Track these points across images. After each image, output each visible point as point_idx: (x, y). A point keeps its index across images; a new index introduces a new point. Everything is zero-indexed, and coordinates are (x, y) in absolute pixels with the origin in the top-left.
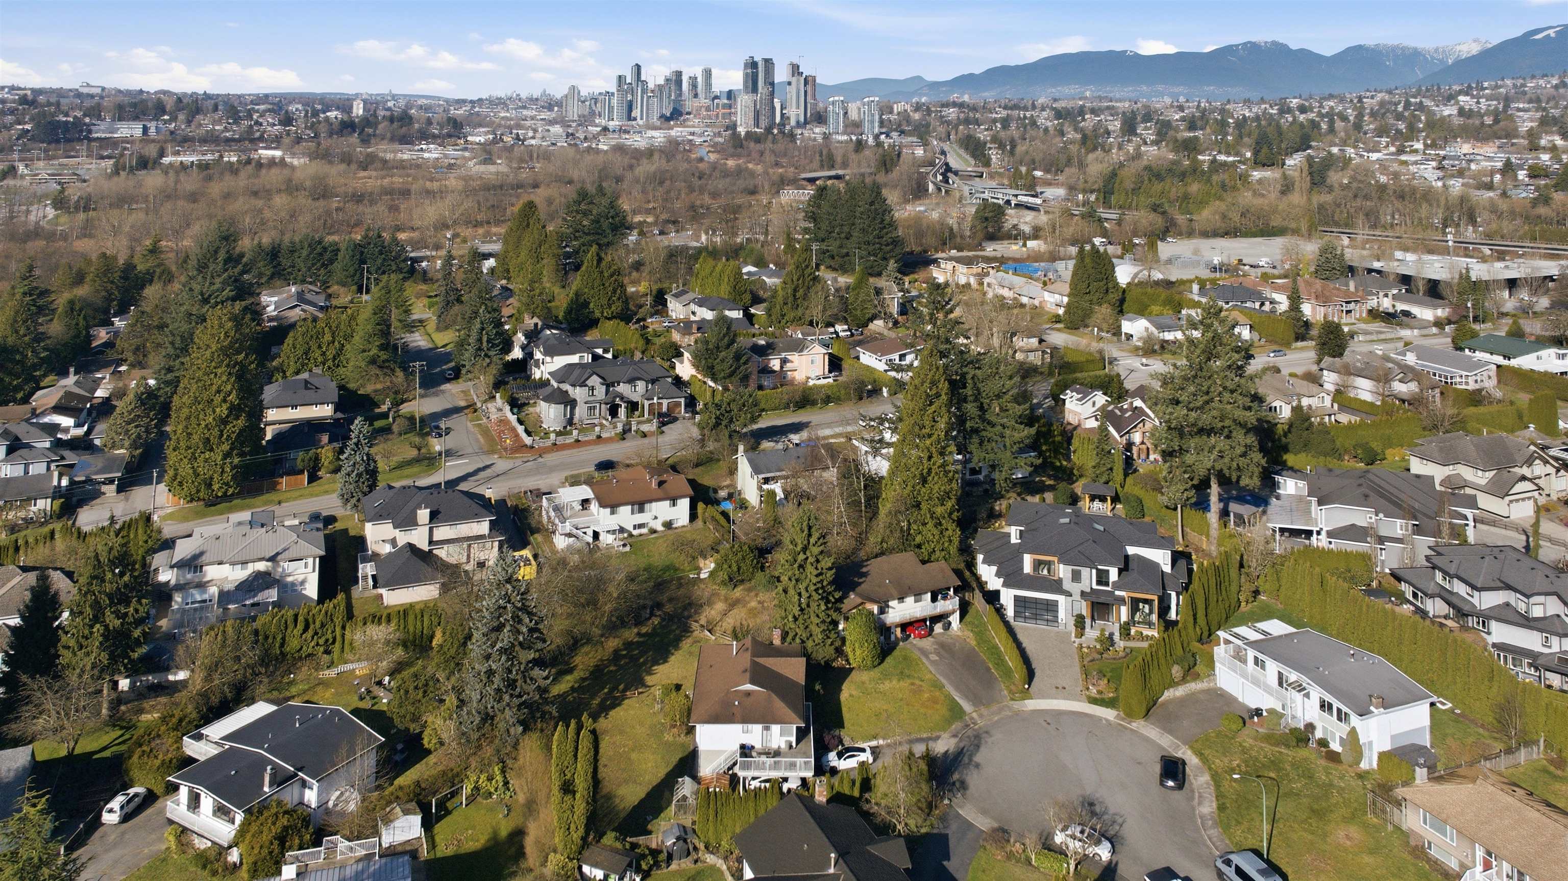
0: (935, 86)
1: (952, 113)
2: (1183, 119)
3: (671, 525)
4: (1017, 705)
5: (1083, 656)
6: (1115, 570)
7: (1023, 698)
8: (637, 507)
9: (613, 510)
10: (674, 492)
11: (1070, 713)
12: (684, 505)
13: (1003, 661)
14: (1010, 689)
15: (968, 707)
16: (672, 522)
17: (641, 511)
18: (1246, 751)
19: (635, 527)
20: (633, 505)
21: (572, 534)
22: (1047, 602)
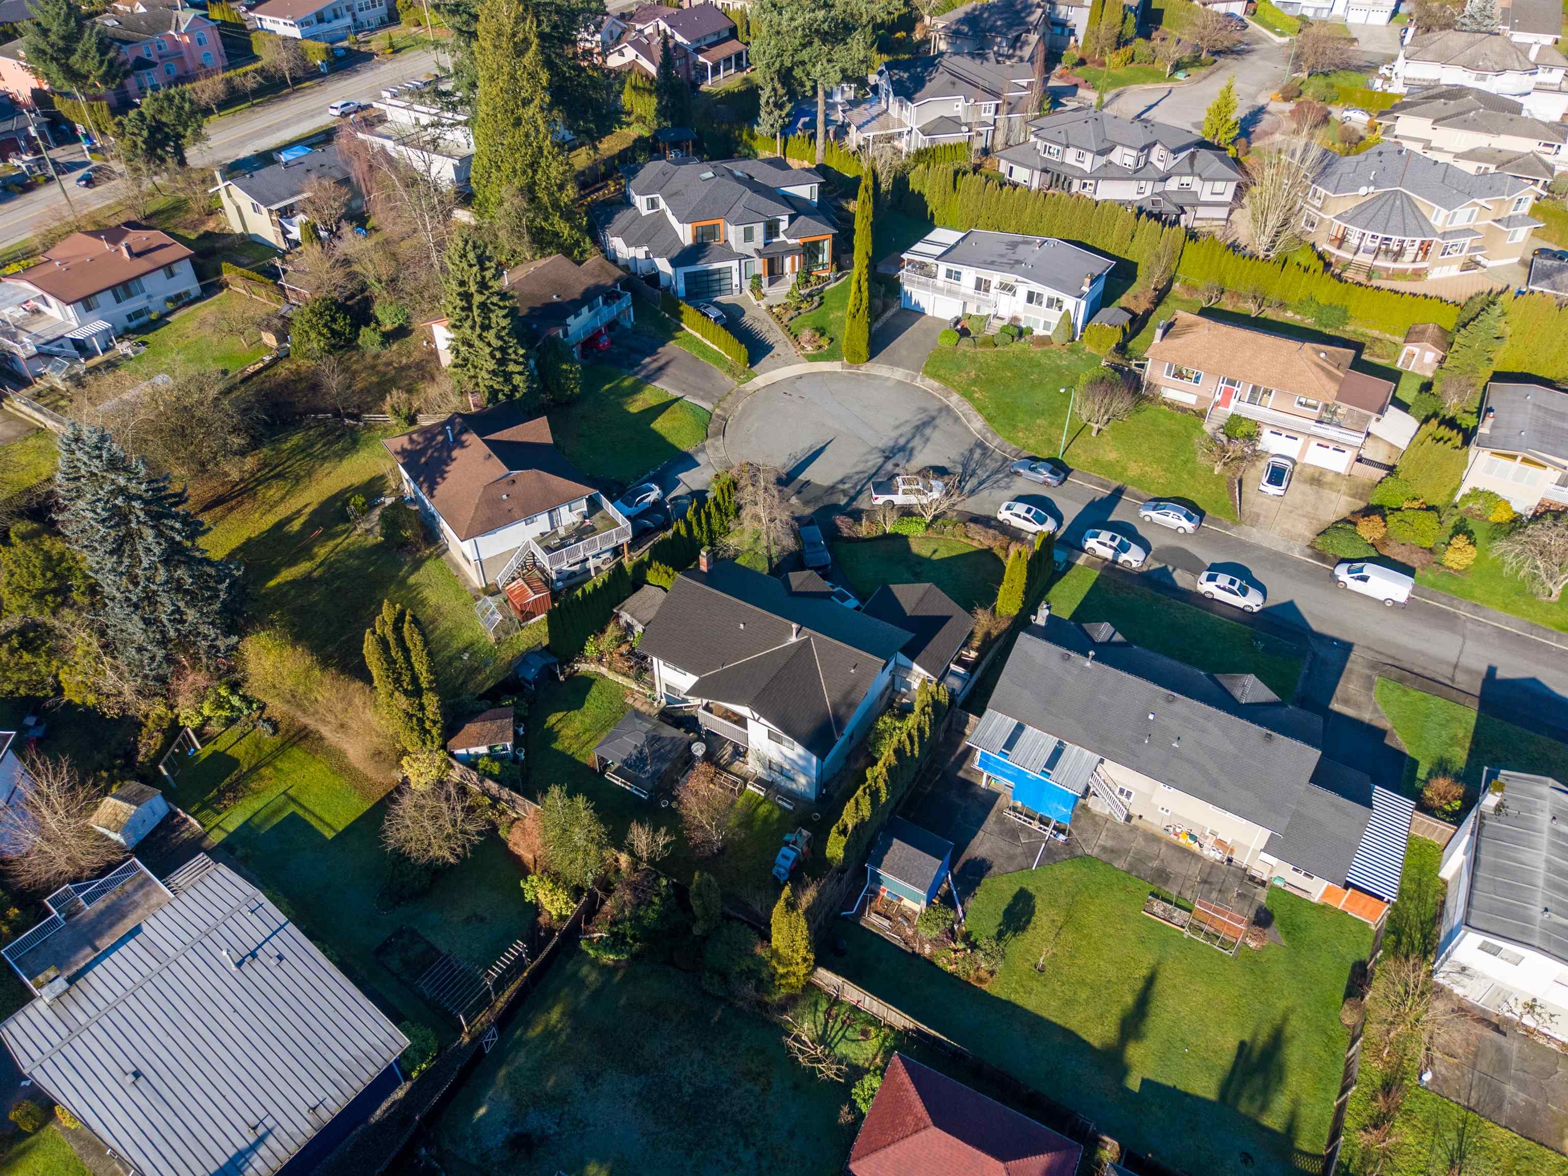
3: (182, 301)
4: (749, 387)
5: (778, 317)
6: (786, 218)
7: (749, 379)
8: (120, 290)
9: (87, 303)
10: (163, 256)
11: (800, 377)
12: (185, 273)
13: (705, 345)
14: (731, 371)
15: (708, 406)
16: (178, 297)
17: (129, 295)
18: (973, 360)
19: (130, 318)
20: (112, 288)
21: (44, 355)
22: (719, 271)
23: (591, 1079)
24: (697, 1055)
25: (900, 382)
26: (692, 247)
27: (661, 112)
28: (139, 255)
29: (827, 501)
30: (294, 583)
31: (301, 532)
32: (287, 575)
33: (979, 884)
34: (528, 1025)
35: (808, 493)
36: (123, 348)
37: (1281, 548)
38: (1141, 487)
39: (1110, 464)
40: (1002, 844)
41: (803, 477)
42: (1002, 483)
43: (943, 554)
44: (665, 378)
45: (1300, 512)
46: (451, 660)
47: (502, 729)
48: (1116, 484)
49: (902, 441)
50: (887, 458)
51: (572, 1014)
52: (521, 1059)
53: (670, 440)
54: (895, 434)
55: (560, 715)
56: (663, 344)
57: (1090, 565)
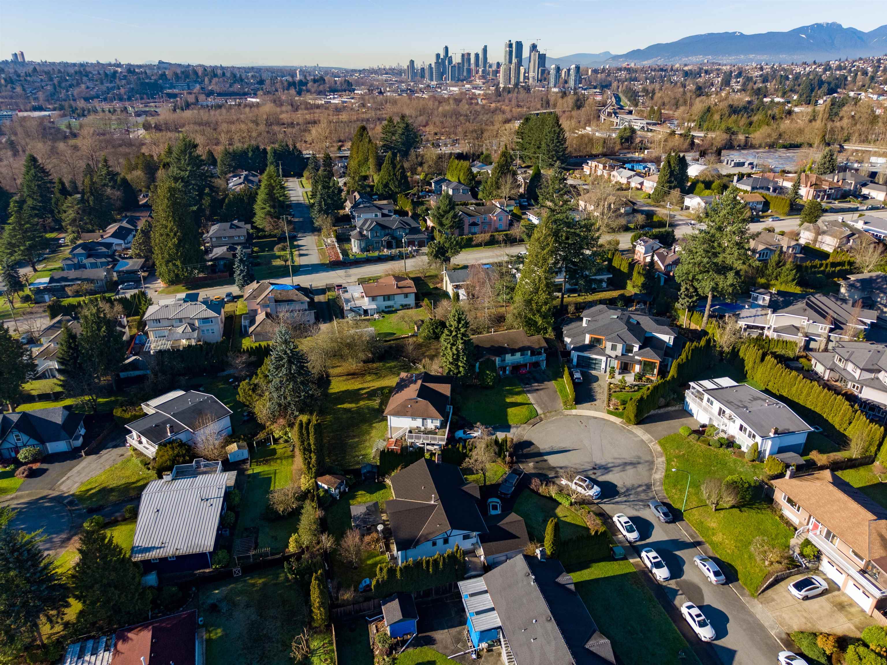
0: (616, 57)
1: (623, 74)
2: (761, 76)
3: (405, 307)
4: (567, 412)
5: (610, 389)
6: (638, 346)
7: (571, 409)
8: (386, 298)
9: (374, 298)
10: (406, 290)
11: (596, 418)
12: (412, 297)
13: (565, 388)
14: (565, 403)
15: (540, 411)
16: (406, 305)
17: (389, 300)
18: (690, 446)
19: (386, 307)
20: (384, 296)
21: (351, 310)
22: (596, 359)
23: (248, 606)
24: (279, 624)
25: (642, 441)
26: (587, 345)
27: (644, 285)
28: (399, 288)
29: (544, 472)
30: (345, 409)
31: (363, 394)
32: (346, 406)
33: (422, 646)
34: (252, 578)
35: (540, 465)
36: (376, 316)
37: (766, 624)
38: (713, 548)
39: (708, 529)
40: (450, 640)
41: (546, 457)
42: (637, 507)
43: (568, 520)
44: (535, 394)
45: (805, 615)
46: (357, 456)
47: (335, 482)
48: (701, 539)
49: (610, 465)
50: (594, 469)
51: (265, 584)
52: (240, 586)
53: (509, 418)
54: (610, 461)
55: (363, 492)
56: (550, 380)
57: (636, 565)
